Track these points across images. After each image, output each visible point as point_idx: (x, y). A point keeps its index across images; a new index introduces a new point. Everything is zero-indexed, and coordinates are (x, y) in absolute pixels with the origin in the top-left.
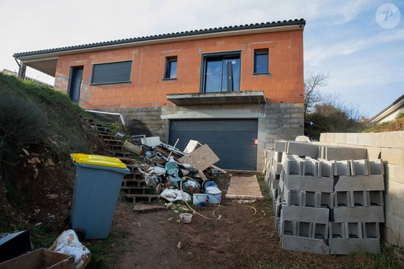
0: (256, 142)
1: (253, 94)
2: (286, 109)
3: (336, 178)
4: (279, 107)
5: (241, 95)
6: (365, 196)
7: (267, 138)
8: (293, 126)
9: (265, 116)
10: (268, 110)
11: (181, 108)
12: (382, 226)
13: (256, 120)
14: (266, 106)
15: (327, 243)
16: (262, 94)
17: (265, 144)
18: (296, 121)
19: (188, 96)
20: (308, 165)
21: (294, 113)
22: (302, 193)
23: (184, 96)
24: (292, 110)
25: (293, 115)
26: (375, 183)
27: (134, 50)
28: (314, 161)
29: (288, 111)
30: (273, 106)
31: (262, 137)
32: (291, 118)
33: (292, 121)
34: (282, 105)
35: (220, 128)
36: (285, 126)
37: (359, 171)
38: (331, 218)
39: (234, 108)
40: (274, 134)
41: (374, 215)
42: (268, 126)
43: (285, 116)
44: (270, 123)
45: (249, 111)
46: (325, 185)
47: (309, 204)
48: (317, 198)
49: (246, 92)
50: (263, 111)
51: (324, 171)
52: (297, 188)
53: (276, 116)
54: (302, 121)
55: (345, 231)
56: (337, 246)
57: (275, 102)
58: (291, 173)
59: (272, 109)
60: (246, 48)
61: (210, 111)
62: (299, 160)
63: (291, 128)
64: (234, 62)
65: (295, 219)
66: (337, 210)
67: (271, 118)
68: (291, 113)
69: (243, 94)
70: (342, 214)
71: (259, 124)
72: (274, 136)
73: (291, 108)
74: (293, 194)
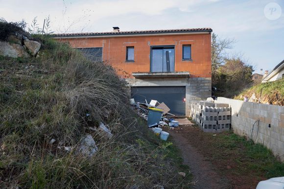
0: (185, 100)
1: (183, 74)
2: (202, 81)
3: (218, 112)
4: (197, 80)
5: (177, 74)
6: (226, 117)
7: (191, 98)
8: (206, 90)
9: (189, 85)
10: (191, 81)
11: (138, 80)
12: (230, 124)
13: (185, 87)
14: (190, 79)
15: (216, 130)
16: (188, 74)
17: (190, 100)
18: (207, 87)
19: (146, 74)
20: (211, 109)
21: (206, 83)
22: (209, 117)
23: (143, 74)
24: (205, 81)
25: (206, 84)
26: (228, 113)
27: (103, 40)
28: (212, 108)
29: (203, 82)
30: (194, 79)
31: (188, 97)
32: (204, 86)
33: (205, 87)
34: (199, 79)
35: (163, 92)
36: (201, 90)
37: (224, 110)
38: (217, 123)
39: (172, 80)
40: (195, 95)
41: (228, 122)
42: (192, 90)
43: (201, 85)
44: (193, 89)
45: (180, 82)
46: (215, 114)
47: (211, 120)
48: (213, 118)
49: (180, 72)
50: (188, 81)
51: (215, 111)
52: (208, 115)
53: (196, 85)
54: (211, 88)
55: (221, 127)
56: (219, 131)
57: (195, 77)
58: (206, 111)
59: (193, 81)
60: (178, 44)
61: (157, 82)
62: (208, 108)
63: (204, 92)
64: (170, 51)
65: (208, 124)
66: (219, 121)
67: (193, 86)
68: (204, 83)
69: (178, 74)
70: (220, 122)
71: (186, 89)
72: (194, 97)
73: (204, 80)
74: (207, 117)
